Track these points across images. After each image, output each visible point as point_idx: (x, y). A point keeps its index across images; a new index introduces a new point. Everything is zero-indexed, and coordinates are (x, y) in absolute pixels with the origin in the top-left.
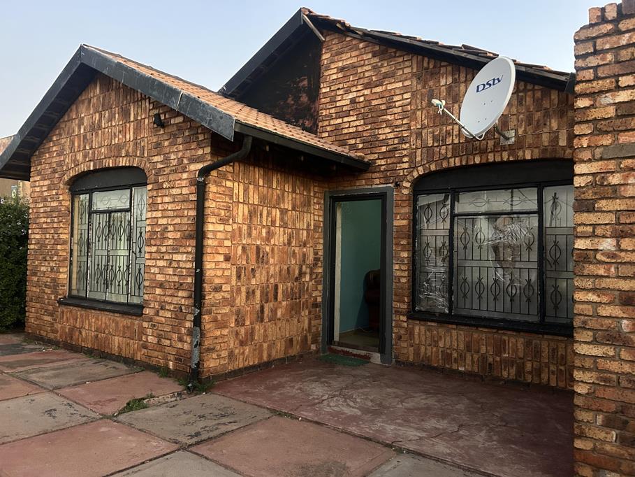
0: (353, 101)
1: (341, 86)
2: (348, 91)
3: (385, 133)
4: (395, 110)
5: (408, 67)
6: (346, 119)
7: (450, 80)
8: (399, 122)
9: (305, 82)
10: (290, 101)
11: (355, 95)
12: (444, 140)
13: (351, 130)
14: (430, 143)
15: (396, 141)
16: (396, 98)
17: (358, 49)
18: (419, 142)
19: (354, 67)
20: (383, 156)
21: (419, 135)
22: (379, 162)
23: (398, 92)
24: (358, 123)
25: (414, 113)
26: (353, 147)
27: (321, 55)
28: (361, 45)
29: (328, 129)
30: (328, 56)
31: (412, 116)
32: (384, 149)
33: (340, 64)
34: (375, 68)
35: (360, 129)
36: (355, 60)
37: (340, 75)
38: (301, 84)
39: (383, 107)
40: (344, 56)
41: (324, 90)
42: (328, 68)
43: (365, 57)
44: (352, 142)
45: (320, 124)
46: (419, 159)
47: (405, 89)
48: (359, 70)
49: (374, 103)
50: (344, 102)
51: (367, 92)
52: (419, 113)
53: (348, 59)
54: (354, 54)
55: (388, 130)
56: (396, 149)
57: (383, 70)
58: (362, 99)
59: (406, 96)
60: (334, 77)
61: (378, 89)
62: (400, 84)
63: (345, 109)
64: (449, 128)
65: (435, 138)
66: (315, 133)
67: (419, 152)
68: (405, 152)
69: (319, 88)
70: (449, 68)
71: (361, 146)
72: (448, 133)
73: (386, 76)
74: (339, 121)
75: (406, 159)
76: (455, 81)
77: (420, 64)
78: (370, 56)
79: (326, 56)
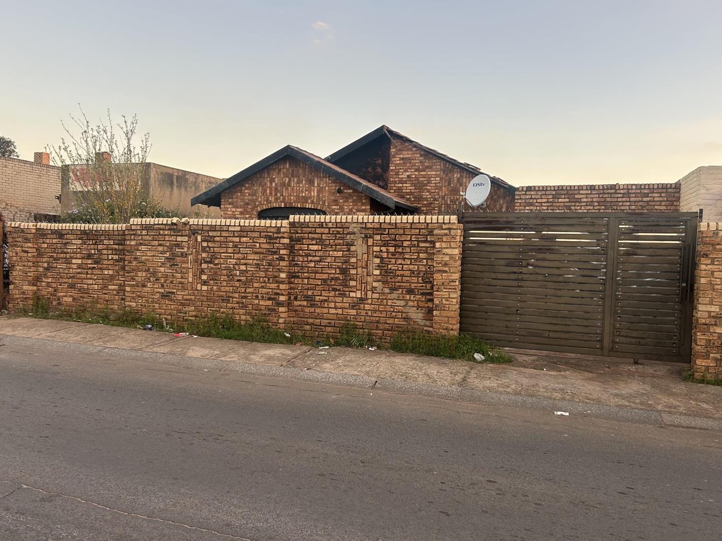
0: (409, 176)
1: (402, 167)
2: (406, 171)
3: (426, 194)
4: (432, 185)
5: (439, 165)
6: (404, 185)
7: (459, 175)
8: (433, 191)
9: (380, 161)
10: (370, 169)
11: (410, 173)
12: (455, 202)
13: (407, 191)
14: (449, 202)
15: (432, 199)
16: (432, 179)
17: (412, 150)
18: (443, 201)
19: (409, 159)
20: (425, 206)
21: (443, 198)
22: (423, 208)
23: (433, 176)
24: (411, 188)
25: (441, 187)
26: (408, 200)
27: (390, 149)
28: (414, 149)
29: (394, 188)
30: (394, 150)
31: (440, 188)
32: (425, 202)
33: (402, 156)
34: (421, 162)
35: (413, 191)
36: (410, 156)
37: (402, 162)
38: (377, 162)
39: (425, 182)
40: (404, 153)
41: (392, 168)
42: (394, 157)
43: (416, 155)
44: (408, 197)
45: (389, 185)
46: (443, 209)
47: (437, 176)
48: (413, 162)
49: (420, 179)
50: (404, 176)
51: (416, 173)
52: (444, 188)
53: (406, 154)
54: (409, 152)
55: (427, 194)
56: (431, 203)
57: (426, 164)
58: (414, 176)
59: (437, 179)
60: (398, 162)
61: (423, 173)
62: (434, 173)
63: (404, 179)
64: (458, 197)
65: (451, 201)
66: (386, 189)
67: (443, 206)
68: (436, 205)
69: (389, 166)
70: (459, 170)
71: (413, 199)
72: (457, 199)
73: (427, 167)
74: (401, 185)
75: (437, 209)
76: (461, 176)
77: (444, 166)
78: (419, 155)
79: (393, 150)
